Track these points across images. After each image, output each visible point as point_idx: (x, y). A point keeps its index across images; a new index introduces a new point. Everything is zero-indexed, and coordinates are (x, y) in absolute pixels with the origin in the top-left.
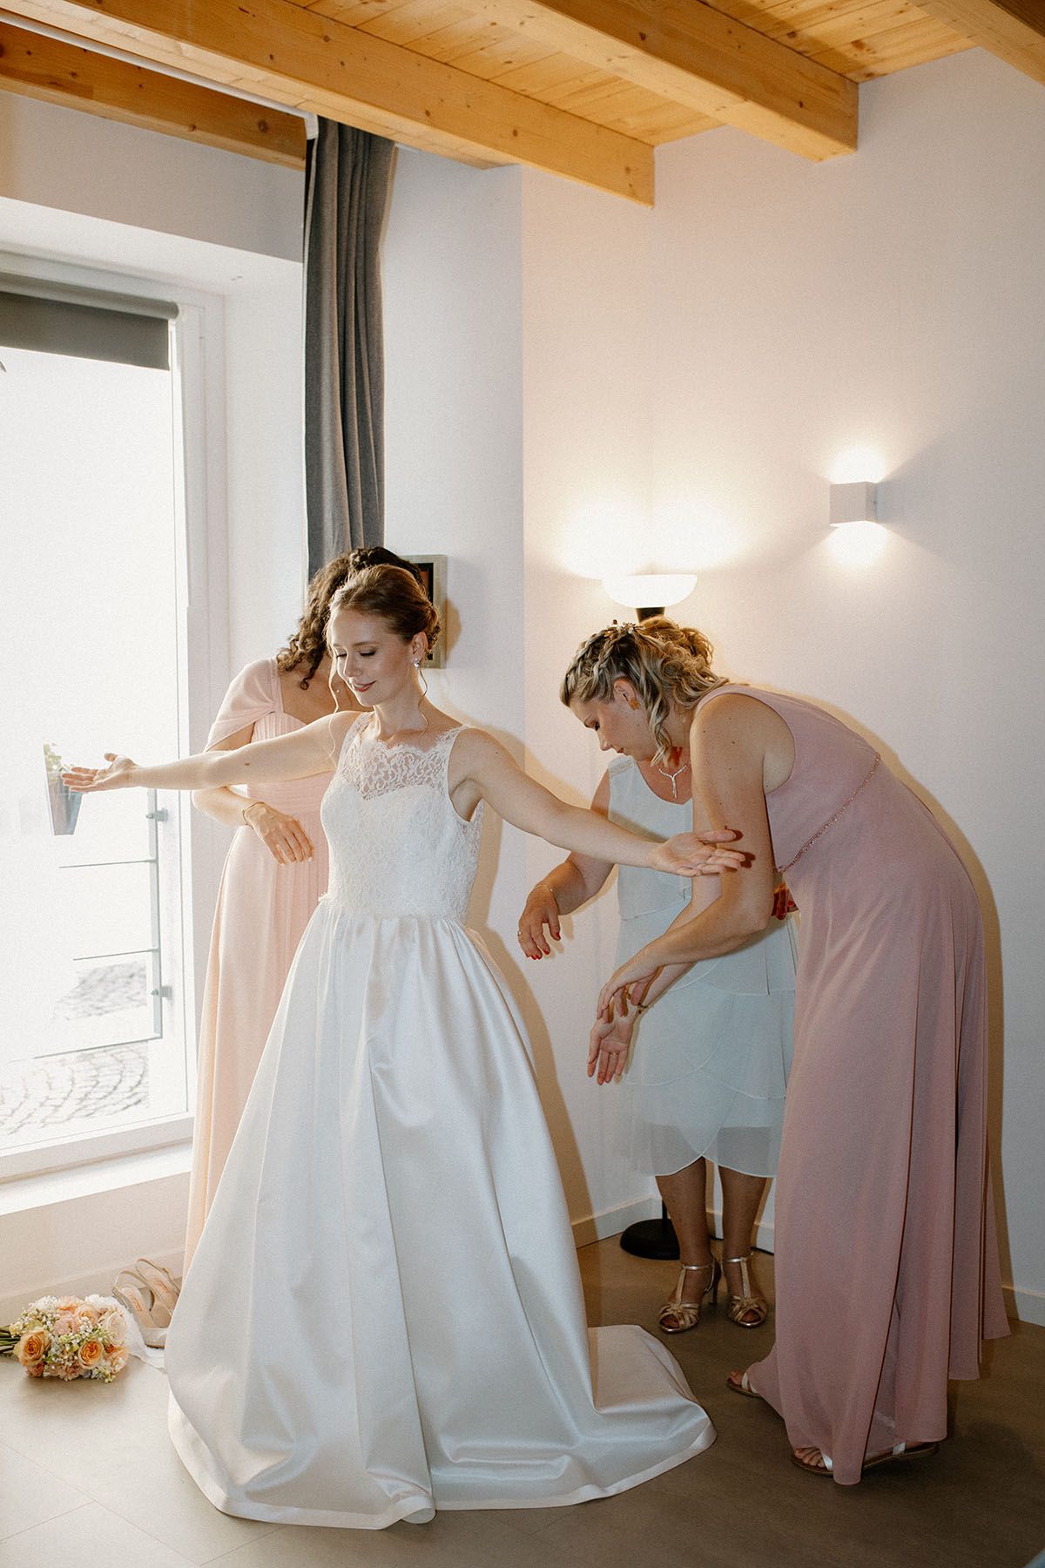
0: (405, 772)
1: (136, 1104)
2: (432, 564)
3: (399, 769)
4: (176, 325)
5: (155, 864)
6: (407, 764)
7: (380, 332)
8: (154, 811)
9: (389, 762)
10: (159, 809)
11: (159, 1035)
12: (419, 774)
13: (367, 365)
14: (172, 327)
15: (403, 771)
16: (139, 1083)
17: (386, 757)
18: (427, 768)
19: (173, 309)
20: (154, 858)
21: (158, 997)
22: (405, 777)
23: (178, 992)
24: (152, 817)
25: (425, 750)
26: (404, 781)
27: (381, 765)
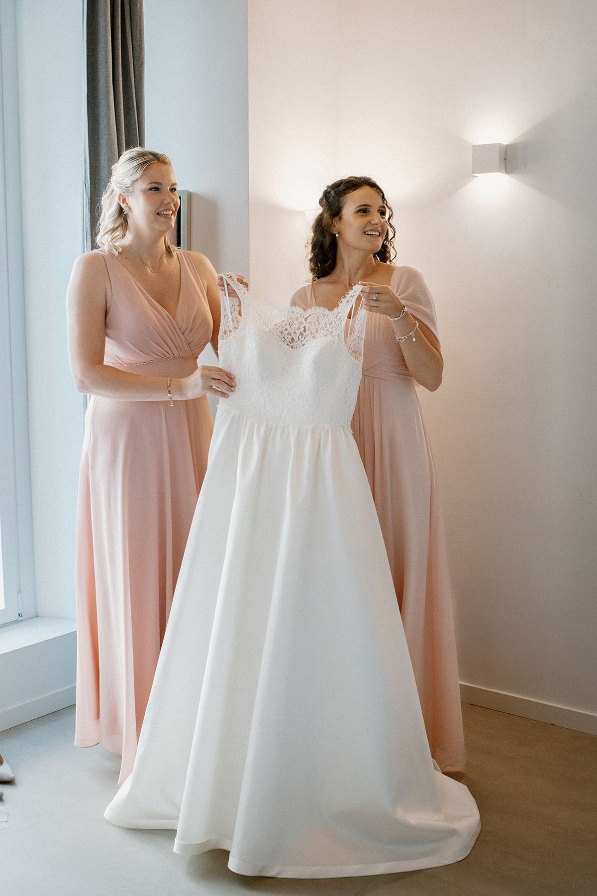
0: (317, 326)
3: (313, 324)
6: (318, 321)
7: (141, 18)
9: (306, 320)
12: (326, 327)
13: (130, 43)
15: (315, 325)
17: (303, 317)
18: (330, 324)
22: (317, 329)
25: (330, 310)
26: (316, 332)
27: (301, 323)
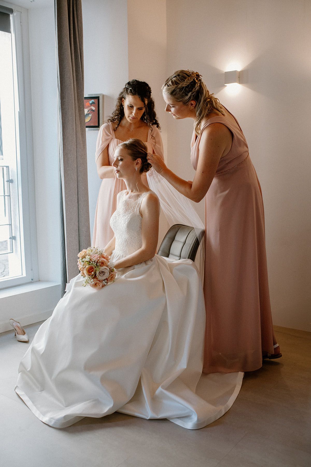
1: (3, 277)
2: (99, 97)
4: (13, 17)
5: (9, 197)
7: (81, 17)
8: (9, 179)
10: (10, 179)
11: (12, 252)
14: (11, 16)
16: (4, 271)
19: (11, 11)
20: (9, 195)
21: (11, 240)
23: (18, 238)
24: (8, 182)
